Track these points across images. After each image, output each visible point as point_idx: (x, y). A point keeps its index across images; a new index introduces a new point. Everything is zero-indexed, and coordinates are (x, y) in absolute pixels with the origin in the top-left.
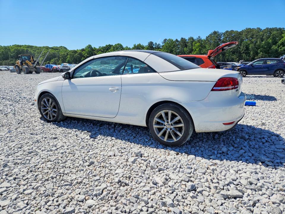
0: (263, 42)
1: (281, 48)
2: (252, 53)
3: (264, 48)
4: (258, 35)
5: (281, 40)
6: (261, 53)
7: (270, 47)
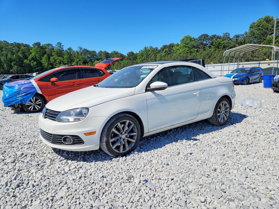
0: (14, 56)
1: (33, 63)
2: (5, 66)
3: (17, 62)
4: (7, 48)
5: (31, 56)
6: (16, 66)
7: (23, 61)
